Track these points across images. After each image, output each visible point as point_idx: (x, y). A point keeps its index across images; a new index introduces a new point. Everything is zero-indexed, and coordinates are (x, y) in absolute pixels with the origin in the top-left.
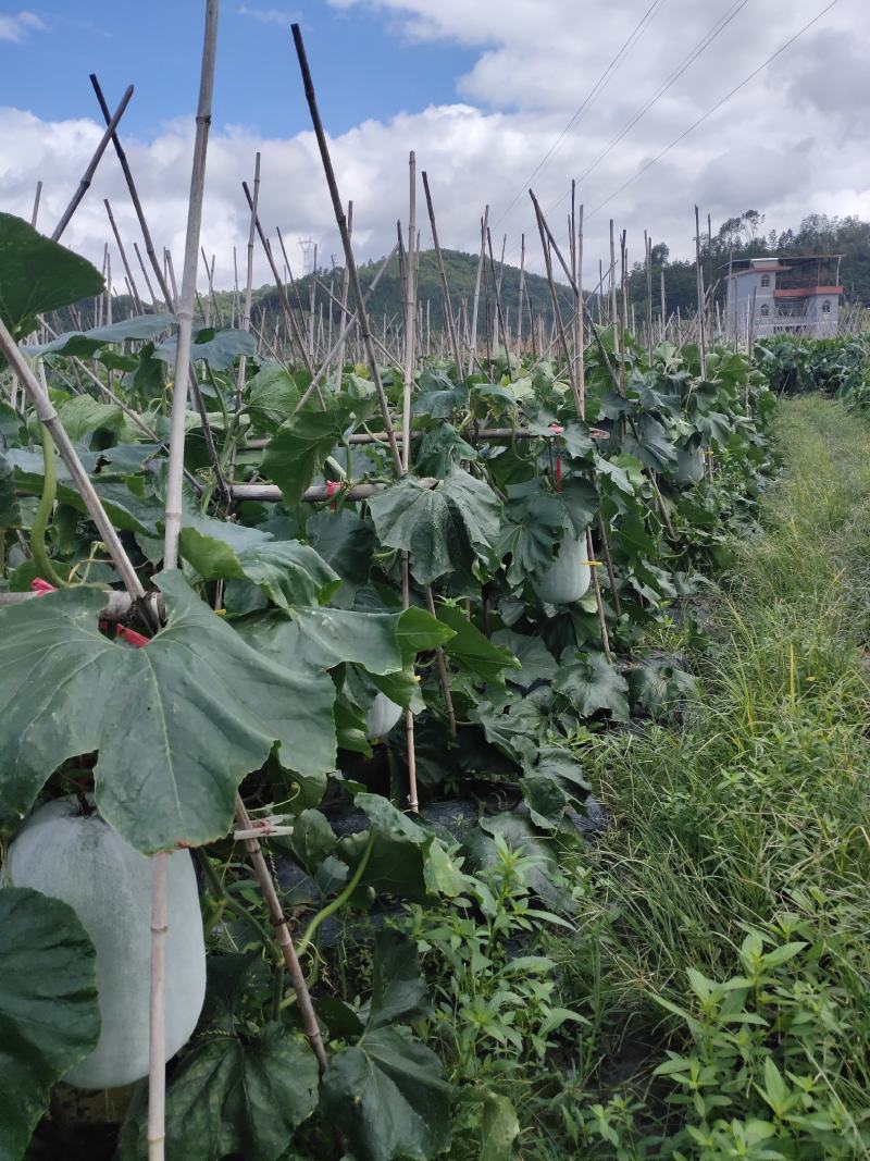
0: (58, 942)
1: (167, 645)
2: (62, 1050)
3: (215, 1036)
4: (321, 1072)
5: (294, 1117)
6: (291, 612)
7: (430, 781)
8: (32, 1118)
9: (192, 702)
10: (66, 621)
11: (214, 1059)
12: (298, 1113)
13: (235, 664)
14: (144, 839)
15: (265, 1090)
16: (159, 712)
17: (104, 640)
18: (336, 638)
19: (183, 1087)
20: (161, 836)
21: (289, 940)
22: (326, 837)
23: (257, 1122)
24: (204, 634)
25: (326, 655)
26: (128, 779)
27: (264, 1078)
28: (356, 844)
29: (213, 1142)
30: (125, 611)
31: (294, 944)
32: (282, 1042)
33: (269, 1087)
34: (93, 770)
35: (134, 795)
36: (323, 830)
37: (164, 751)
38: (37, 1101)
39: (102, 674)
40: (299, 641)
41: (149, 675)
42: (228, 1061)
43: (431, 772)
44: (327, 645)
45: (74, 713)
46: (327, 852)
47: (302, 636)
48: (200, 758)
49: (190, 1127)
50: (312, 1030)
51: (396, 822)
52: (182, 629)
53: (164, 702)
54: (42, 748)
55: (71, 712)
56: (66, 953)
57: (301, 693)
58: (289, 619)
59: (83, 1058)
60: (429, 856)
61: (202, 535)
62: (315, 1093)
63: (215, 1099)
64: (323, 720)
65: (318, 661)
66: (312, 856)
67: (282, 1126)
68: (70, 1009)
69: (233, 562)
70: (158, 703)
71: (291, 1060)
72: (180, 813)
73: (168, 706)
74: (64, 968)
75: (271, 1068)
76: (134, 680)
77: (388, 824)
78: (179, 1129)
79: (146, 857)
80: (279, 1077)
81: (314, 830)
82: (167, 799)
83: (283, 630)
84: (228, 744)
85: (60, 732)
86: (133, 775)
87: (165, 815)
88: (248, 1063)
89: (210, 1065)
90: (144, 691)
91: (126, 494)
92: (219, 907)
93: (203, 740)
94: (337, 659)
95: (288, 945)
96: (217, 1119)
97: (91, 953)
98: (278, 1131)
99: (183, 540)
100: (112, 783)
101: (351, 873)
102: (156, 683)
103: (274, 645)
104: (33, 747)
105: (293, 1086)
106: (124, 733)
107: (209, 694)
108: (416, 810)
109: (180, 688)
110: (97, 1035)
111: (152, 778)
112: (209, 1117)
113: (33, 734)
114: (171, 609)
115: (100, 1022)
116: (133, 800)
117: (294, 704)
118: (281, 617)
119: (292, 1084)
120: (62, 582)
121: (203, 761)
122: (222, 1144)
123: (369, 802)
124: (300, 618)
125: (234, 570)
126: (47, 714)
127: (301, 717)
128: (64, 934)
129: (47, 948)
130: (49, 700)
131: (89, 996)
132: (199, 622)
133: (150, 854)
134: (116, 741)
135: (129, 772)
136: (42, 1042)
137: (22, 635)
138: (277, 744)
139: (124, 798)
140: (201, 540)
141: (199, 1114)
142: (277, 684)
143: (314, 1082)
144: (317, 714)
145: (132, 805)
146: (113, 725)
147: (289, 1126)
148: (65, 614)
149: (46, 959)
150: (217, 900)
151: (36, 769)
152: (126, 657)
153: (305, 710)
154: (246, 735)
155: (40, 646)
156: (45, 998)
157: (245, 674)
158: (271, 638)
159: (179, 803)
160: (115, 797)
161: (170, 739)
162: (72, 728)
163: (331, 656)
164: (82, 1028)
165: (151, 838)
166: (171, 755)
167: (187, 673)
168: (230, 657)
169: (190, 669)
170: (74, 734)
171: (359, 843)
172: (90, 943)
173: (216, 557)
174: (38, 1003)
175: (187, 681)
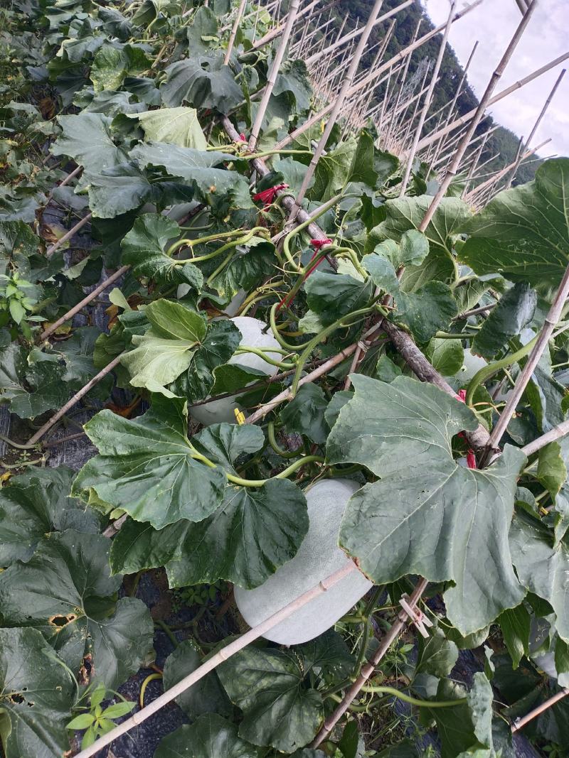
0: (288, 534)
1: (470, 478)
2: (239, 572)
3: (298, 662)
4: (309, 746)
5: (276, 741)
6: (558, 545)
7: (542, 732)
8: (204, 578)
9: (444, 514)
10: (445, 417)
11: (285, 669)
12: (279, 742)
13: (489, 527)
14: (347, 536)
15: (283, 712)
16: (426, 498)
17: (449, 443)
18: (563, 588)
19: (263, 658)
20: (354, 545)
21: (367, 676)
22: (445, 667)
23: (263, 718)
24: (494, 495)
25: (545, 588)
26: (375, 506)
27: (287, 709)
28: (453, 691)
29: (242, 695)
30: (479, 445)
31: (366, 682)
32: (312, 708)
33: (285, 714)
34: (368, 483)
35: (368, 515)
36: (448, 662)
37: (405, 517)
38: (212, 577)
39: (425, 453)
40: (542, 563)
41: (444, 479)
42: (288, 678)
43: (549, 728)
44: (553, 584)
45: (392, 453)
46: (436, 673)
47: (547, 562)
48: (414, 540)
49: (244, 676)
50: (328, 725)
51: (480, 712)
52: (487, 481)
53: (433, 497)
54: (363, 449)
55: (391, 451)
56: (286, 543)
57: (501, 583)
58: (552, 547)
59: (241, 586)
60: (474, 751)
61: (560, 456)
62: (294, 749)
63: (265, 683)
64: (494, 608)
65: (537, 585)
66: (428, 664)
67: (268, 736)
68: (260, 562)
69: (557, 485)
70: (430, 495)
71: (306, 721)
72: (374, 549)
73: (432, 502)
74: (277, 545)
75: (295, 709)
76: (435, 473)
77: (476, 707)
78: (241, 670)
79: (338, 544)
80: (292, 718)
81: (445, 656)
82: (378, 536)
83: (541, 547)
84: (433, 553)
85: (377, 452)
86: (379, 507)
87: (367, 540)
88: (292, 692)
89: (281, 668)
90: (433, 482)
91: (557, 403)
92: (361, 618)
93: (425, 535)
94: (547, 596)
95: (363, 678)
96: (256, 690)
97: (292, 556)
98: (265, 734)
99: (549, 447)
100: (368, 499)
101: (434, 699)
102: (441, 486)
103: (525, 547)
104: (360, 443)
105: (292, 731)
106: (400, 487)
107: (456, 521)
108: (513, 730)
109: (448, 501)
110: (255, 587)
111: (384, 519)
112: (255, 684)
113: (367, 440)
114: (496, 467)
115: (262, 584)
116: (365, 516)
117: (490, 582)
118: (550, 541)
119: (293, 728)
120: (471, 401)
121: (412, 543)
122: (245, 701)
123: (482, 684)
124: (558, 554)
125: (553, 489)
126: (382, 439)
127: (485, 592)
128: (293, 534)
129: (283, 531)
130: (392, 435)
131: (271, 569)
132: (499, 489)
133: (341, 546)
134: (393, 486)
135: (380, 504)
136: (238, 560)
137: (422, 401)
138: (452, 584)
139: (364, 510)
140: (557, 457)
141: (253, 677)
142: (495, 562)
143: (301, 744)
144: (494, 601)
145: (362, 518)
146: (401, 478)
147: (270, 741)
148: (450, 414)
149: (277, 533)
150: (363, 614)
151: (350, 454)
152: (445, 460)
153: (491, 591)
154: (445, 560)
155: (420, 412)
156: (259, 546)
157: (486, 536)
158: (529, 542)
159: (380, 544)
160: (361, 505)
161: (414, 515)
162: (383, 456)
163: (547, 591)
164: (255, 576)
165: (350, 540)
166: (405, 522)
167: (461, 500)
168: (491, 520)
169: (465, 501)
170: (380, 459)
171: (454, 692)
172: (296, 552)
173: (552, 472)
174: (255, 544)
175: (455, 503)
